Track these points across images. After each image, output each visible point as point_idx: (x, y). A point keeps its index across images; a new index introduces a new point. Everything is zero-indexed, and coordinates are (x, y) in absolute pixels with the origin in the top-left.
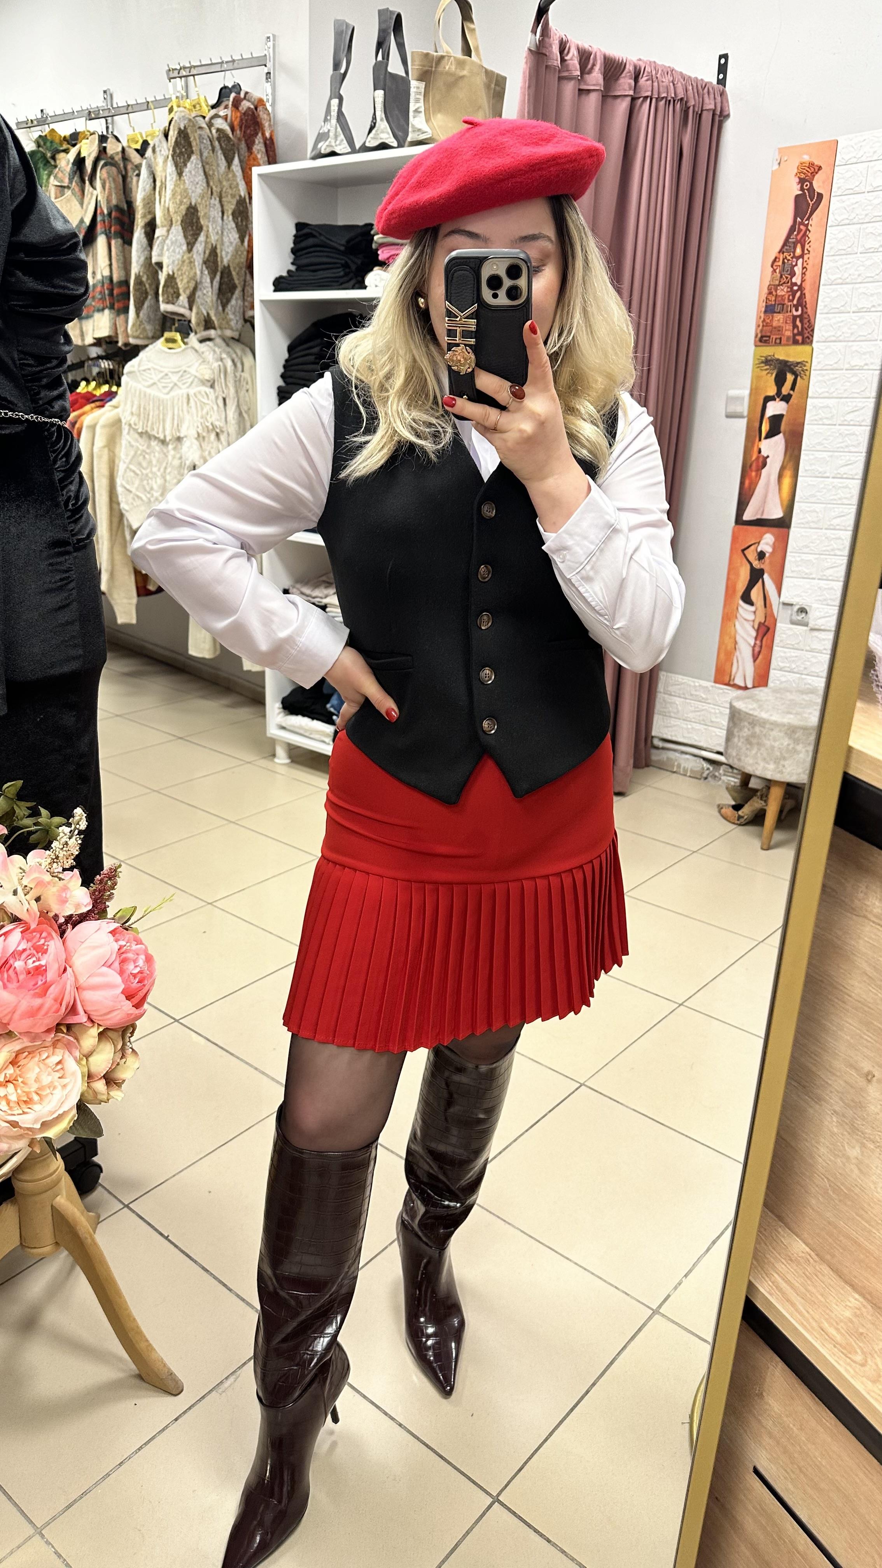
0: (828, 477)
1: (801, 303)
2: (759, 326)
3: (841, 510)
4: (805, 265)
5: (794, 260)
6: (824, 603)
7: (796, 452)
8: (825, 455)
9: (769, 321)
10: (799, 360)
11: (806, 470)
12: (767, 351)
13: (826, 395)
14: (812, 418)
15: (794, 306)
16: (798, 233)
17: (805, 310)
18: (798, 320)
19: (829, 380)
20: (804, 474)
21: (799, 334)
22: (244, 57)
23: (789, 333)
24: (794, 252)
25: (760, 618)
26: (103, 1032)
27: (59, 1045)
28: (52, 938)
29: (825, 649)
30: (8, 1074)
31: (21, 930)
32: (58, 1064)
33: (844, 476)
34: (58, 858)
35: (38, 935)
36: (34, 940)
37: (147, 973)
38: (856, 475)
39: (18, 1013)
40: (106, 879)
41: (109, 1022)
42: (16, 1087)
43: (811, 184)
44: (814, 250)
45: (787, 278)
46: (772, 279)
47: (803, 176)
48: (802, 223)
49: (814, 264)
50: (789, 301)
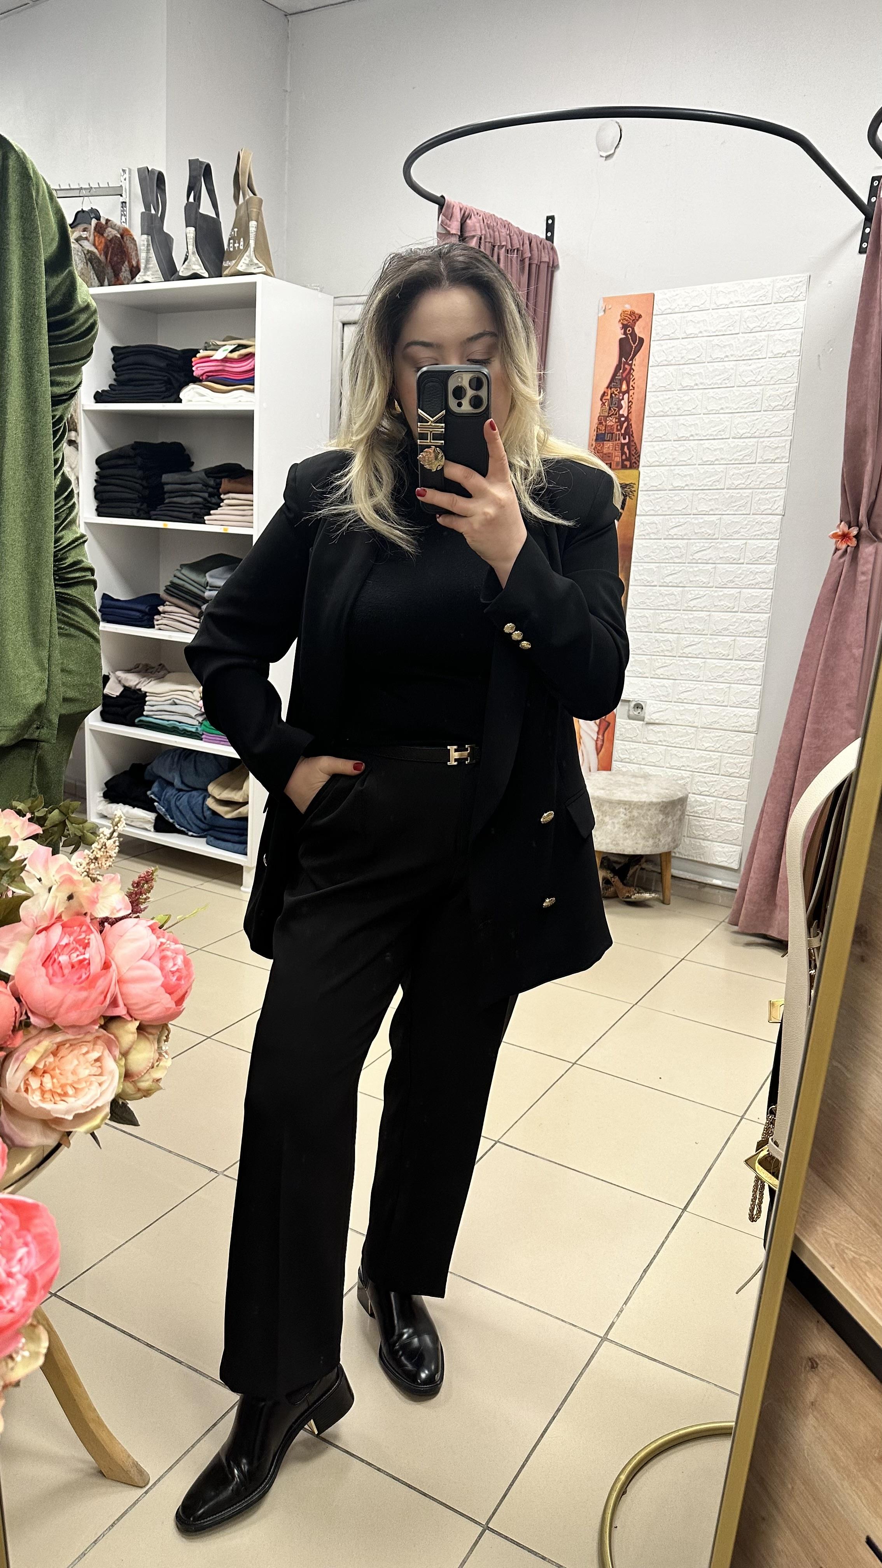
0: (656, 586)
1: (629, 432)
3: (668, 615)
4: (630, 399)
5: (621, 395)
6: (658, 699)
8: (653, 566)
9: (599, 448)
10: (628, 482)
11: (636, 580)
13: (652, 513)
14: (640, 534)
15: (622, 434)
16: (624, 371)
17: (632, 438)
18: (626, 447)
19: (654, 500)
20: (634, 583)
21: (627, 459)
22: (101, 185)
23: (618, 459)
24: (621, 388)
26: (141, 1029)
27: (99, 1042)
28: (92, 932)
29: (661, 741)
30: (47, 1063)
31: (62, 925)
32: (97, 1060)
33: (670, 584)
34: (96, 859)
35: (79, 929)
36: (75, 935)
37: (184, 973)
38: (680, 583)
39: (65, 1007)
40: (143, 882)
41: (148, 1017)
42: (52, 1077)
43: (633, 329)
44: (638, 387)
45: (615, 410)
46: (602, 411)
47: (625, 323)
48: (626, 363)
49: (638, 400)
50: (618, 430)
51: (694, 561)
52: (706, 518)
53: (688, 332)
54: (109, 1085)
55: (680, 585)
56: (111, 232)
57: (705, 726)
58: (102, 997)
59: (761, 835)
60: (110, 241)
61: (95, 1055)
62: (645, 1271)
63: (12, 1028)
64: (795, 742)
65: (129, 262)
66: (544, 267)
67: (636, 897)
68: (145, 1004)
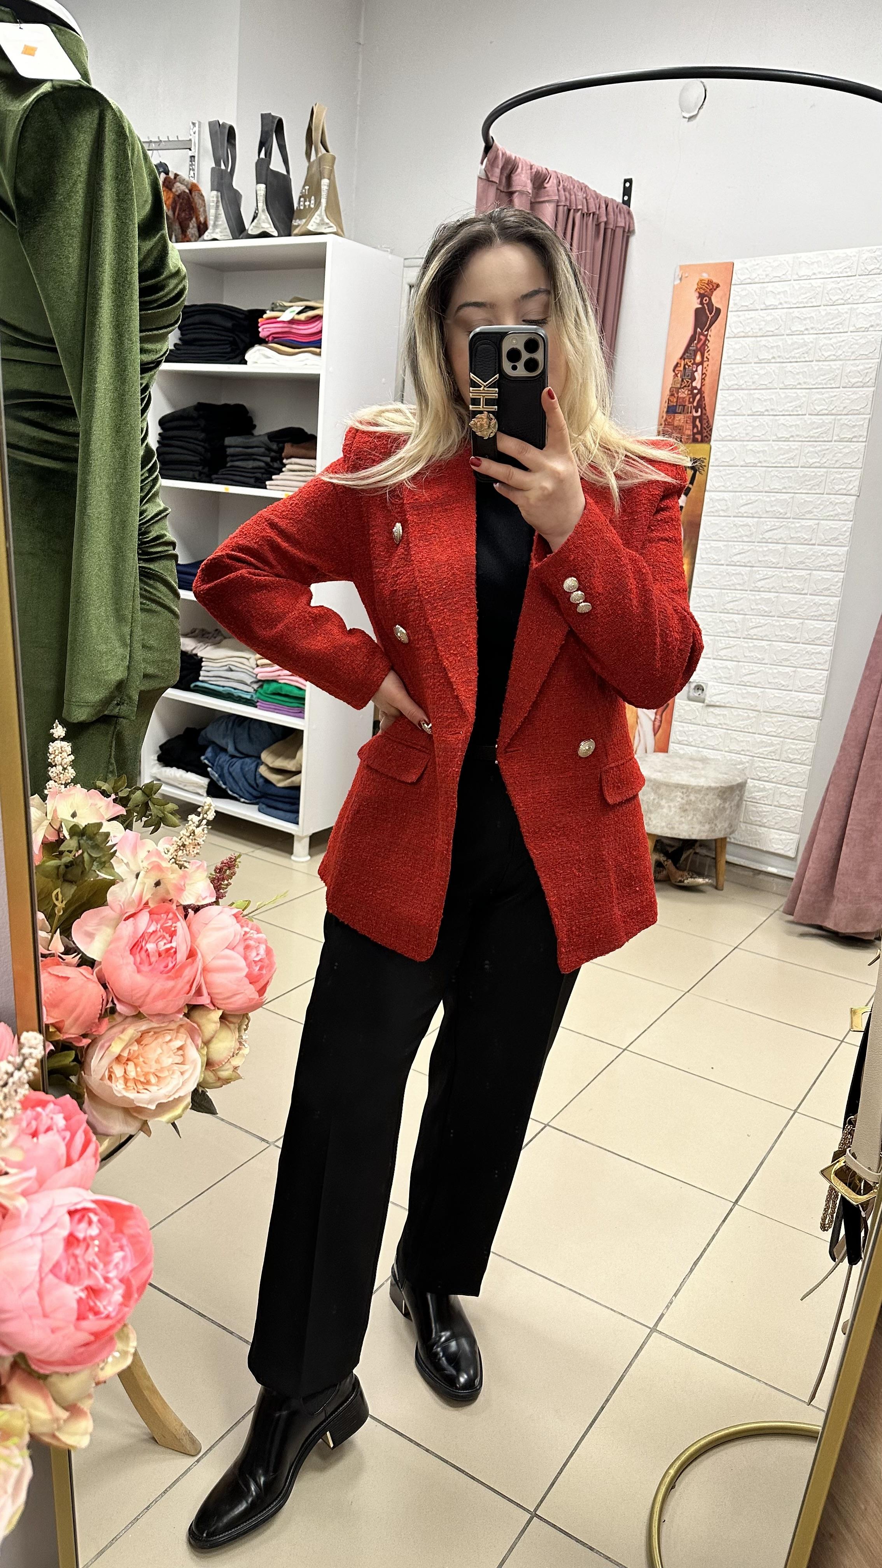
0: (723, 565)
1: (701, 405)
2: (661, 425)
3: (734, 595)
4: (704, 371)
5: (695, 366)
6: (719, 681)
7: (694, 541)
8: (720, 544)
9: (670, 420)
10: (699, 458)
11: (702, 558)
13: (723, 489)
14: (709, 510)
15: (694, 407)
16: (698, 342)
17: (704, 411)
18: (698, 420)
19: (725, 475)
20: (700, 562)
21: (699, 433)
22: (171, 139)
23: (689, 432)
24: (694, 359)
26: (223, 1018)
27: (182, 1030)
28: (179, 920)
29: (720, 724)
30: (131, 1051)
31: (149, 912)
32: (180, 1048)
33: (738, 564)
34: (184, 845)
35: (165, 916)
36: (162, 922)
37: (267, 961)
38: (748, 562)
39: (151, 995)
40: (226, 868)
41: (232, 1006)
42: (136, 1065)
43: (710, 299)
44: (712, 358)
45: (688, 382)
46: (674, 382)
47: (702, 292)
48: (702, 334)
49: (712, 372)
50: (690, 402)
51: (764, 540)
52: (778, 496)
53: (768, 303)
54: (191, 1074)
55: (748, 565)
56: (179, 187)
57: (768, 710)
58: (188, 987)
59: (821, 824)
60: (179, 196)
61: (178, 1043)
62: (695, 1264)
63: (98, 1015)
64: (862, 731)
65: (197, 218)
66: (619, 232)
67: (689, 881)
68: (229, 994)
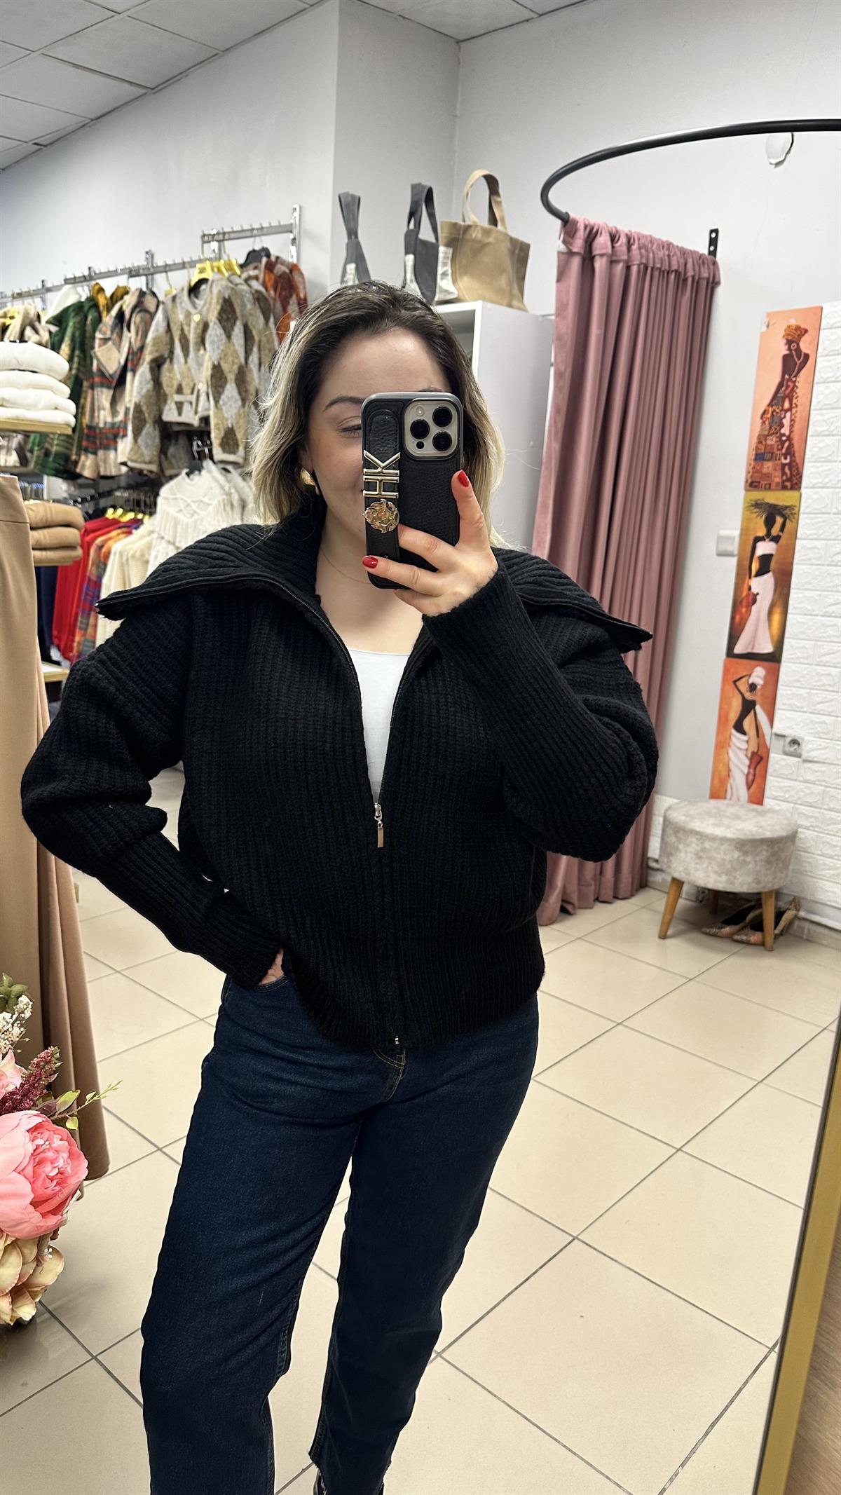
0: (817, 615)
1: (790, 452)
2: (749, 472)
4: (793, 417)
5: (783, 413)
7: (785, 590)
8: (814, 593)
9: (758, 468)
10: (788, 504)
11: (795, 608)
12: (758, 495)
13: (815, 536)
14: (801, 560)
15: (783, 454)
16: (786, 389)
17: (793, 458)
18: (787, 467)
19: (817, 523)
20: (793, 613)
21: (788, 480)
22: (272, 225)
23: (778, 480)
24: (783, 406)
25: (753, 748)
26: (14, 1243)
29: (818, 781)
33: (833, 615)
44: (801, 404)
45: (776, 429)
46: (762, 429)
47: (790, 338)
48: (790, 379)
49: (801, 417)
50: (778, 450)
56: (280, 269)
60: (279, 276)
65: (298, 295)
66: (704, 284)
